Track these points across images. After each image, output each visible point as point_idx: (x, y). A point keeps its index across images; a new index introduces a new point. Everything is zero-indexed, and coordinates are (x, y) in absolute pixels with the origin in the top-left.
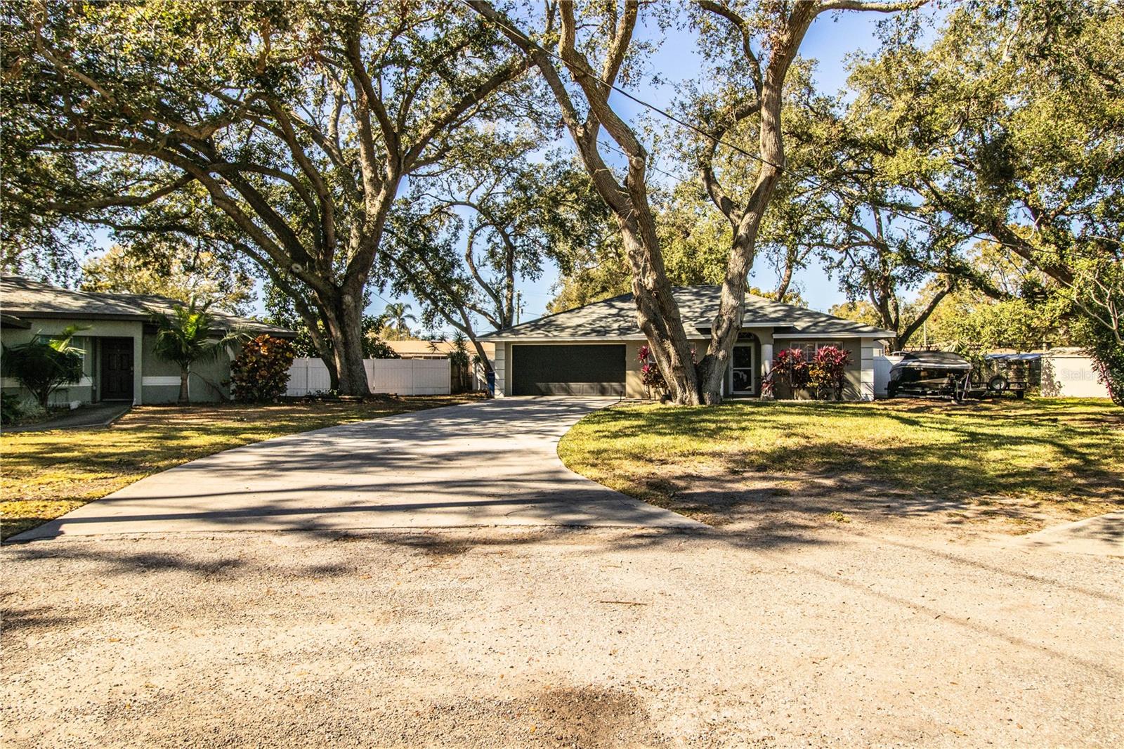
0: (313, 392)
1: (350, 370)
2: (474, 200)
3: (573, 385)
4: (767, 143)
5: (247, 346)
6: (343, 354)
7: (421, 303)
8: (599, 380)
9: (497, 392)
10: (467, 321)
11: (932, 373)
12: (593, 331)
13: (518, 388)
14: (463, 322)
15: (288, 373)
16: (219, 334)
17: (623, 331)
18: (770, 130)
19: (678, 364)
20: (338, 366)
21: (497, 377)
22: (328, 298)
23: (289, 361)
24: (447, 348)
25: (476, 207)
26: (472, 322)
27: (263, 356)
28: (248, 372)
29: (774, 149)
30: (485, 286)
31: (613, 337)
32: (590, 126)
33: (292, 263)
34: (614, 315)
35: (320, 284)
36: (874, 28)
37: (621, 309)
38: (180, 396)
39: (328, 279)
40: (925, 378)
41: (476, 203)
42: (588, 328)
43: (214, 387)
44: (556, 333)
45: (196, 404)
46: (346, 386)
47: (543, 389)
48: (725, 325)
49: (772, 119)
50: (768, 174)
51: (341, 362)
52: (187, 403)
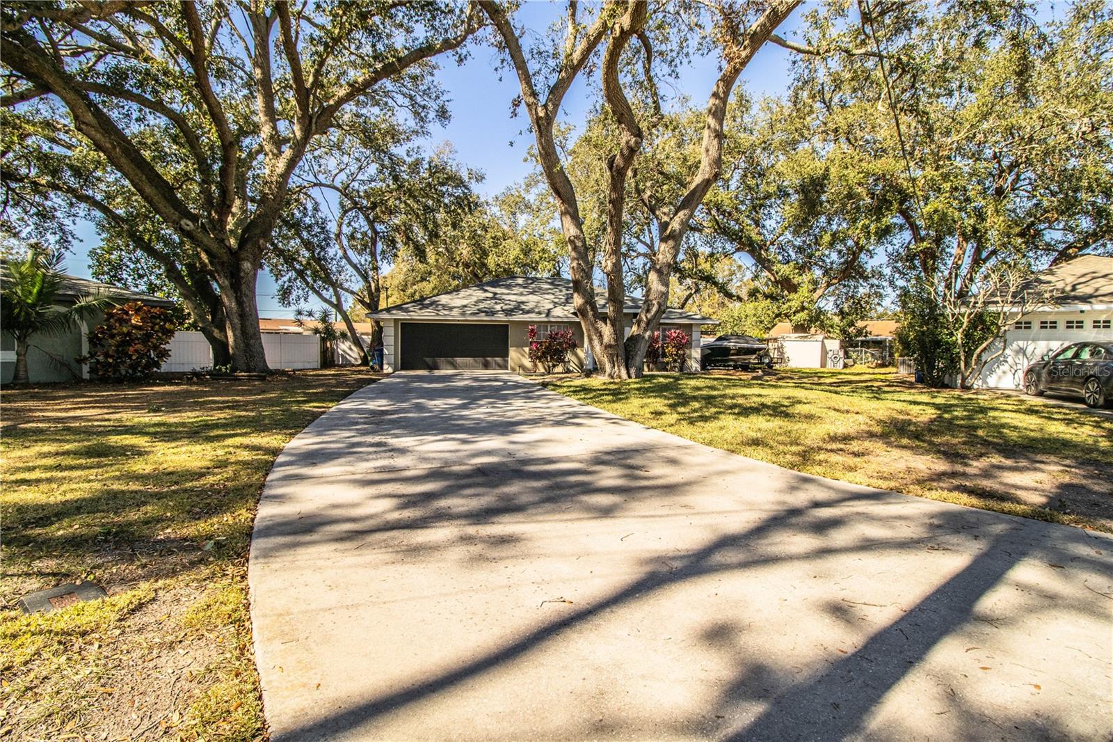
0: (198, 369)
1: (247, 345)
2: (338, 183)
3: (459, 360)
4: (711, 148)
5: (111, 315)
6: (239, 326)
7: (277, 280)
8: (484, 356)
9: (385, 366)
10: (339, 299)
11: (740, 351)
12: (480, 311)
13: (407, 362)
14: (334, 300)
15: (167, 347)
16: (70, 301)
17: (508, 312)
18: (715, 137)
19: (613, 342)
20: (231, 340)
21: (386, 351)
22: (223, 264)
23: (170, 333)
24: (313, 323)
25: (340, 191)
26: (343, 299)
27: (136, 327)
28: (117, 346)
29: (716, 155)
30: (355, 266)
31: (501, 317)
32: (550, 107)
33: (181, 219)
34: (491, 298)
35: (214, 246)
36: (789, 65)
37: (495, 294)
38: (16, 377)
39: (222, 241)
40: (733, 355)
41: (339, 186)
42: (474, 309)
43: (63, 364)
44: (446, 312)
45: (39, 385)
46: (241, 362)
47: (430, 363)
48: (655, 309)
49: (717, 127)
50: (707, 176)
51: (235, 335)
52: (27, 385)
